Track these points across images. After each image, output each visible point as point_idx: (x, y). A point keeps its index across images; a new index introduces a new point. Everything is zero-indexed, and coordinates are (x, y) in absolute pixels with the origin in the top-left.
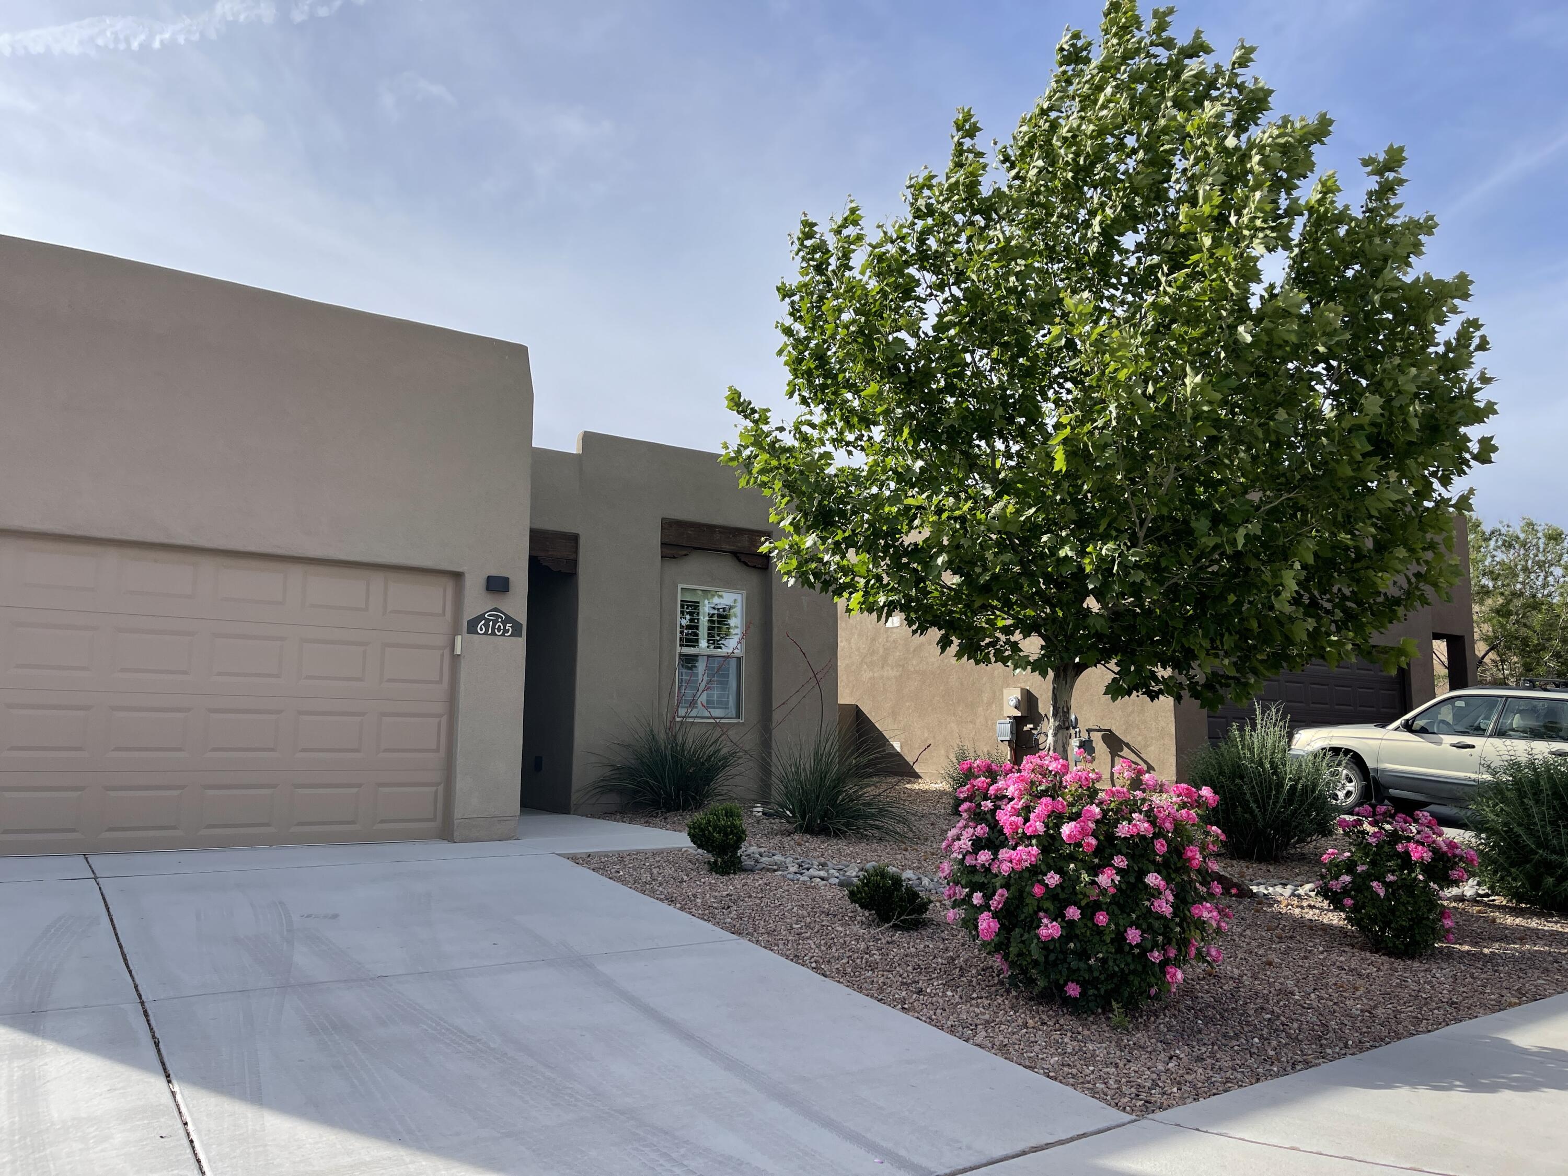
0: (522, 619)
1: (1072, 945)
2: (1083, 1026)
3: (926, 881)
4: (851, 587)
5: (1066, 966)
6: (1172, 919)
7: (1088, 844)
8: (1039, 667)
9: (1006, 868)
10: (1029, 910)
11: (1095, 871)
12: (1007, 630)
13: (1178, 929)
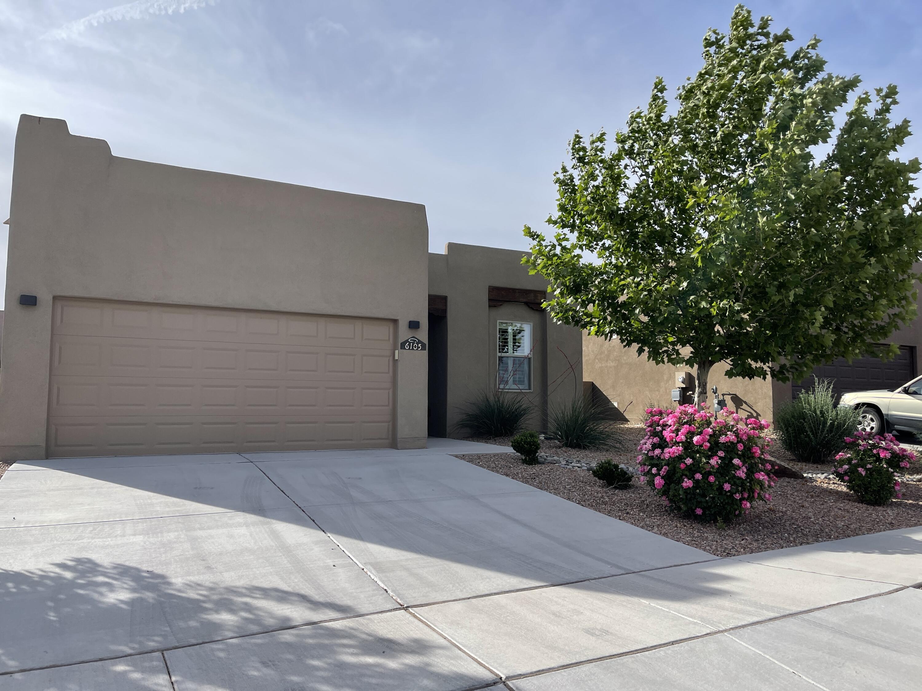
0: (426, 341)
1: (698, 491)
2: (704, 528)
3: (631, 469)
4: (591, 323)
5: (695, 500)
6: (746, 480)
7: (706, 446)
8: (689, 362)
9: (667, 456)
10: (678, 475)
11: (709, 457)
12: (673, 344)
13: (748, 484)
